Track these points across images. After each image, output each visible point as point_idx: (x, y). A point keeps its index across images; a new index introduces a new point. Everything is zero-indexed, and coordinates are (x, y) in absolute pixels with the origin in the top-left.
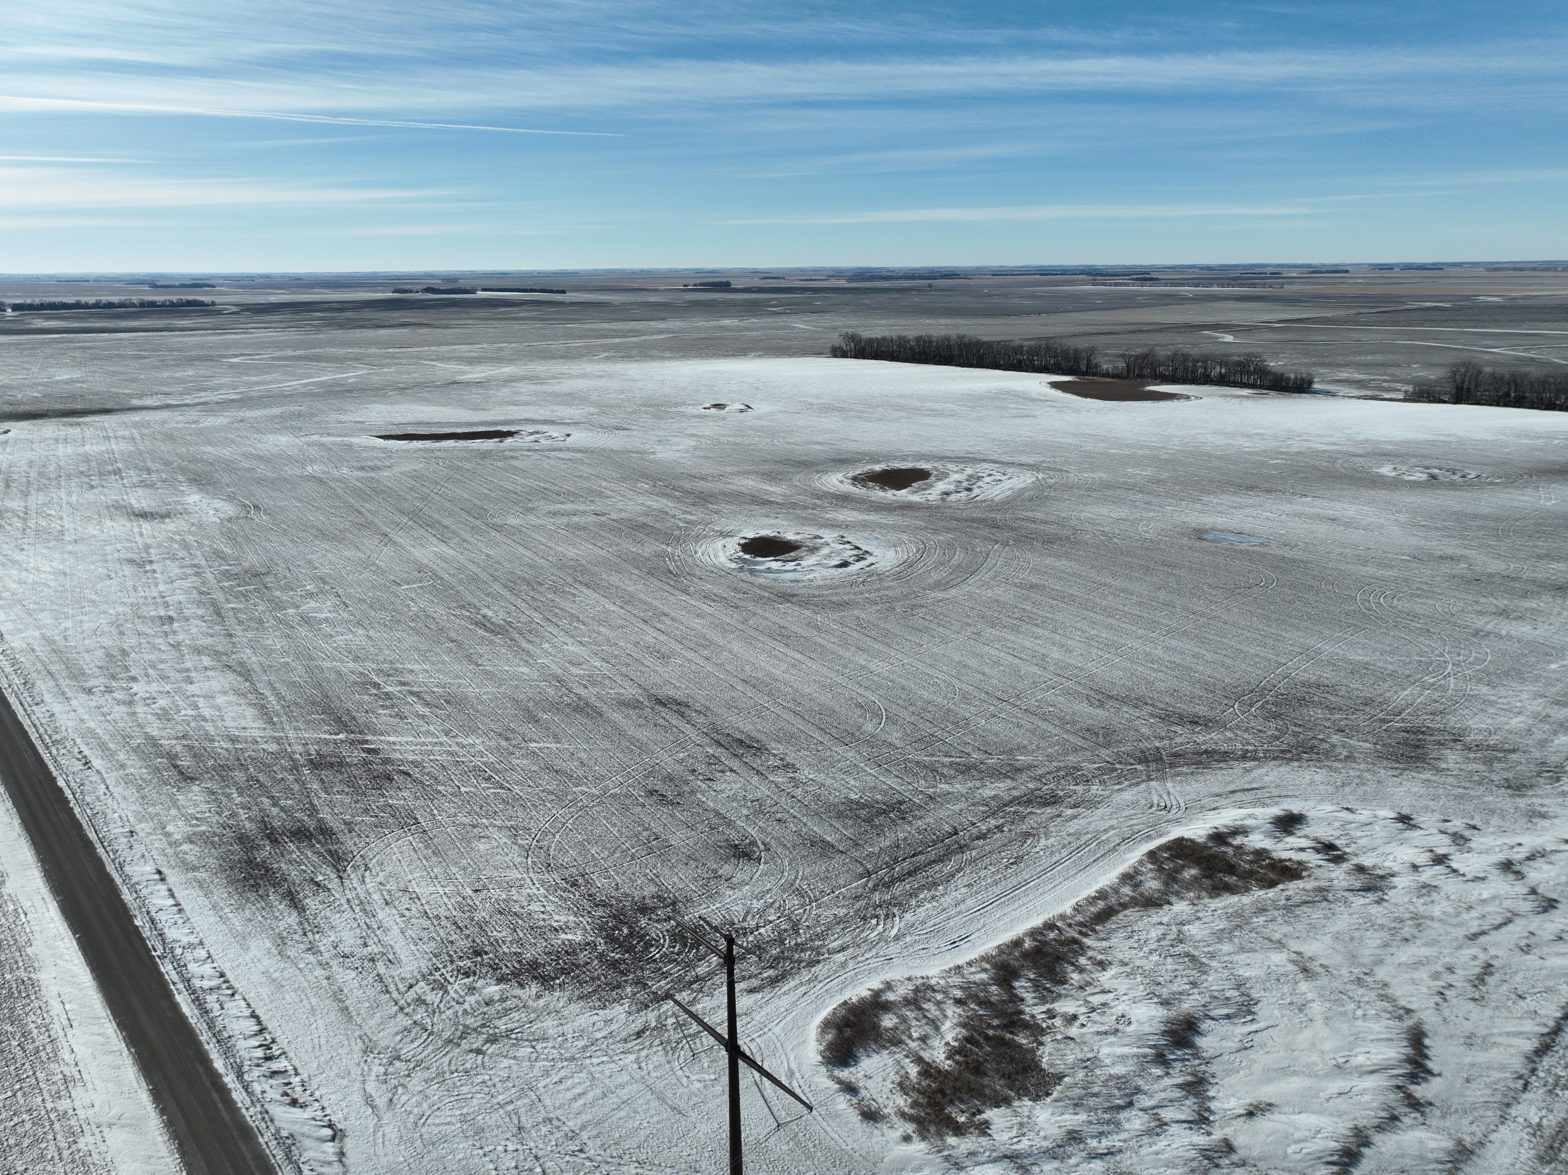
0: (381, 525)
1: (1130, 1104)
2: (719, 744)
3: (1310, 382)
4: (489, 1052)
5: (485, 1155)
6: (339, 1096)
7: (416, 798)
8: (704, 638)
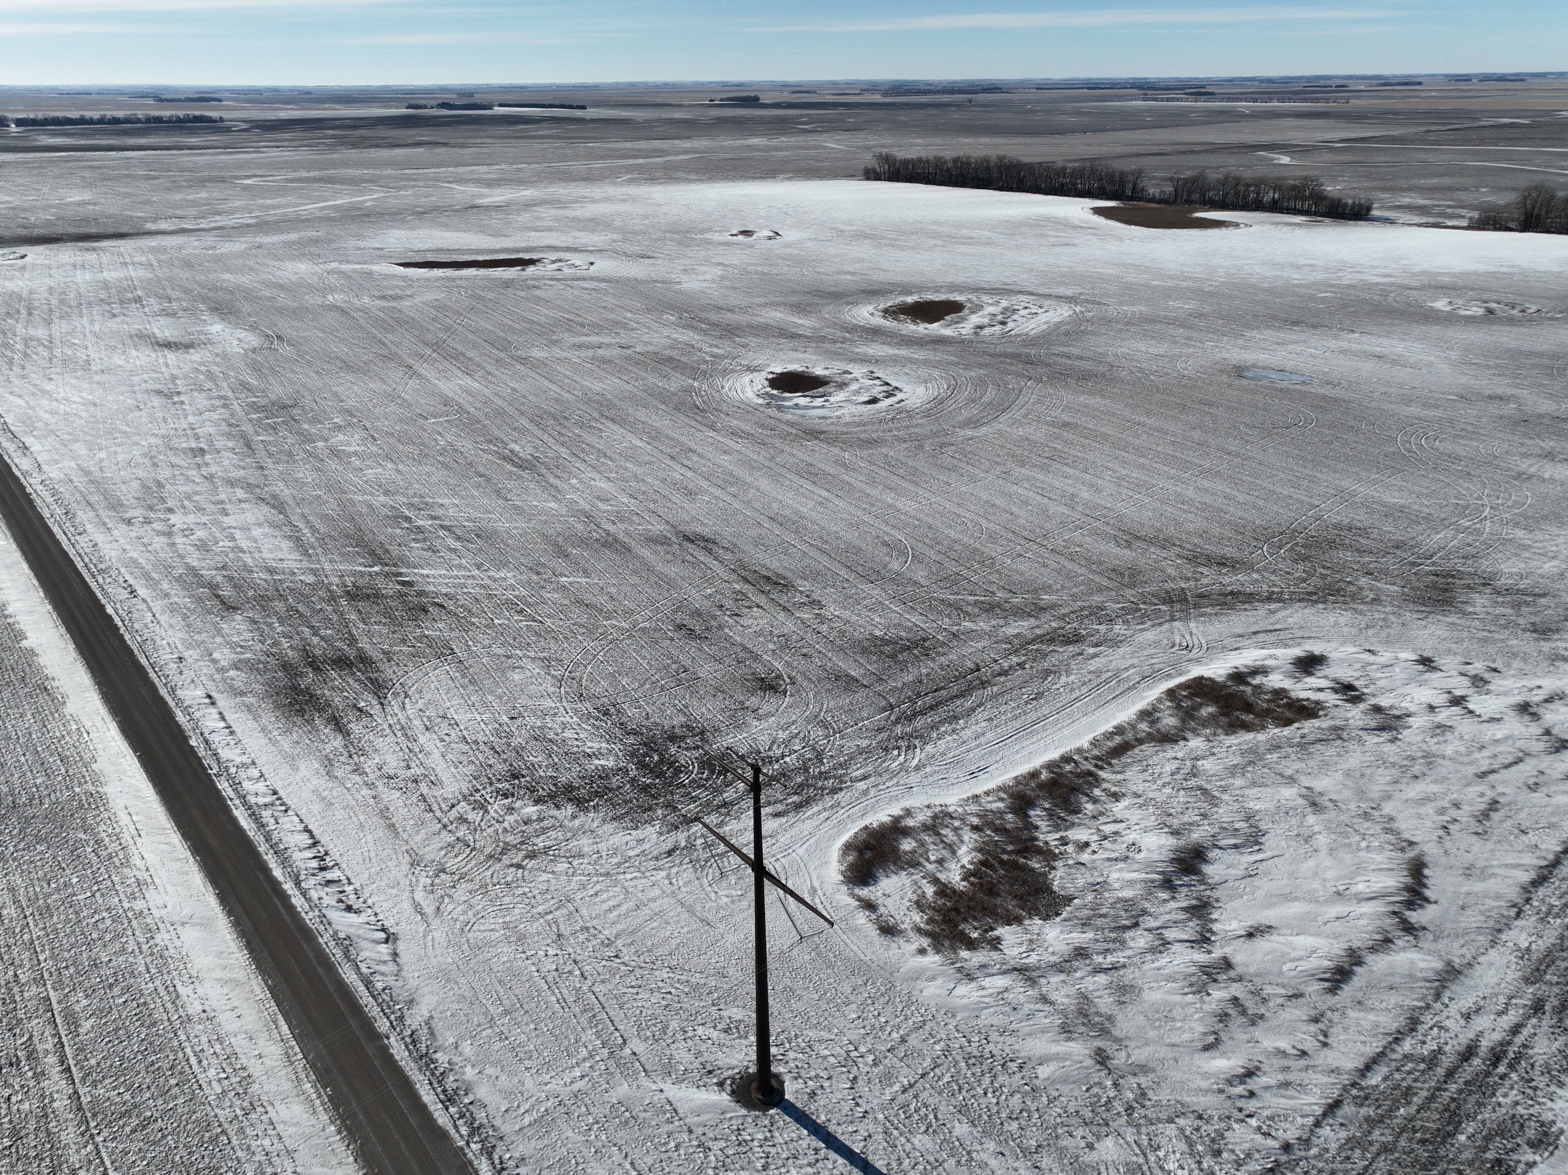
0: (405, 357)
1: (1136, 925)
2: (746, 580)
3: (1369, 209)
4: (529, 866)
5: (527, 958)
7: (452, 629)
8: (731, 474)
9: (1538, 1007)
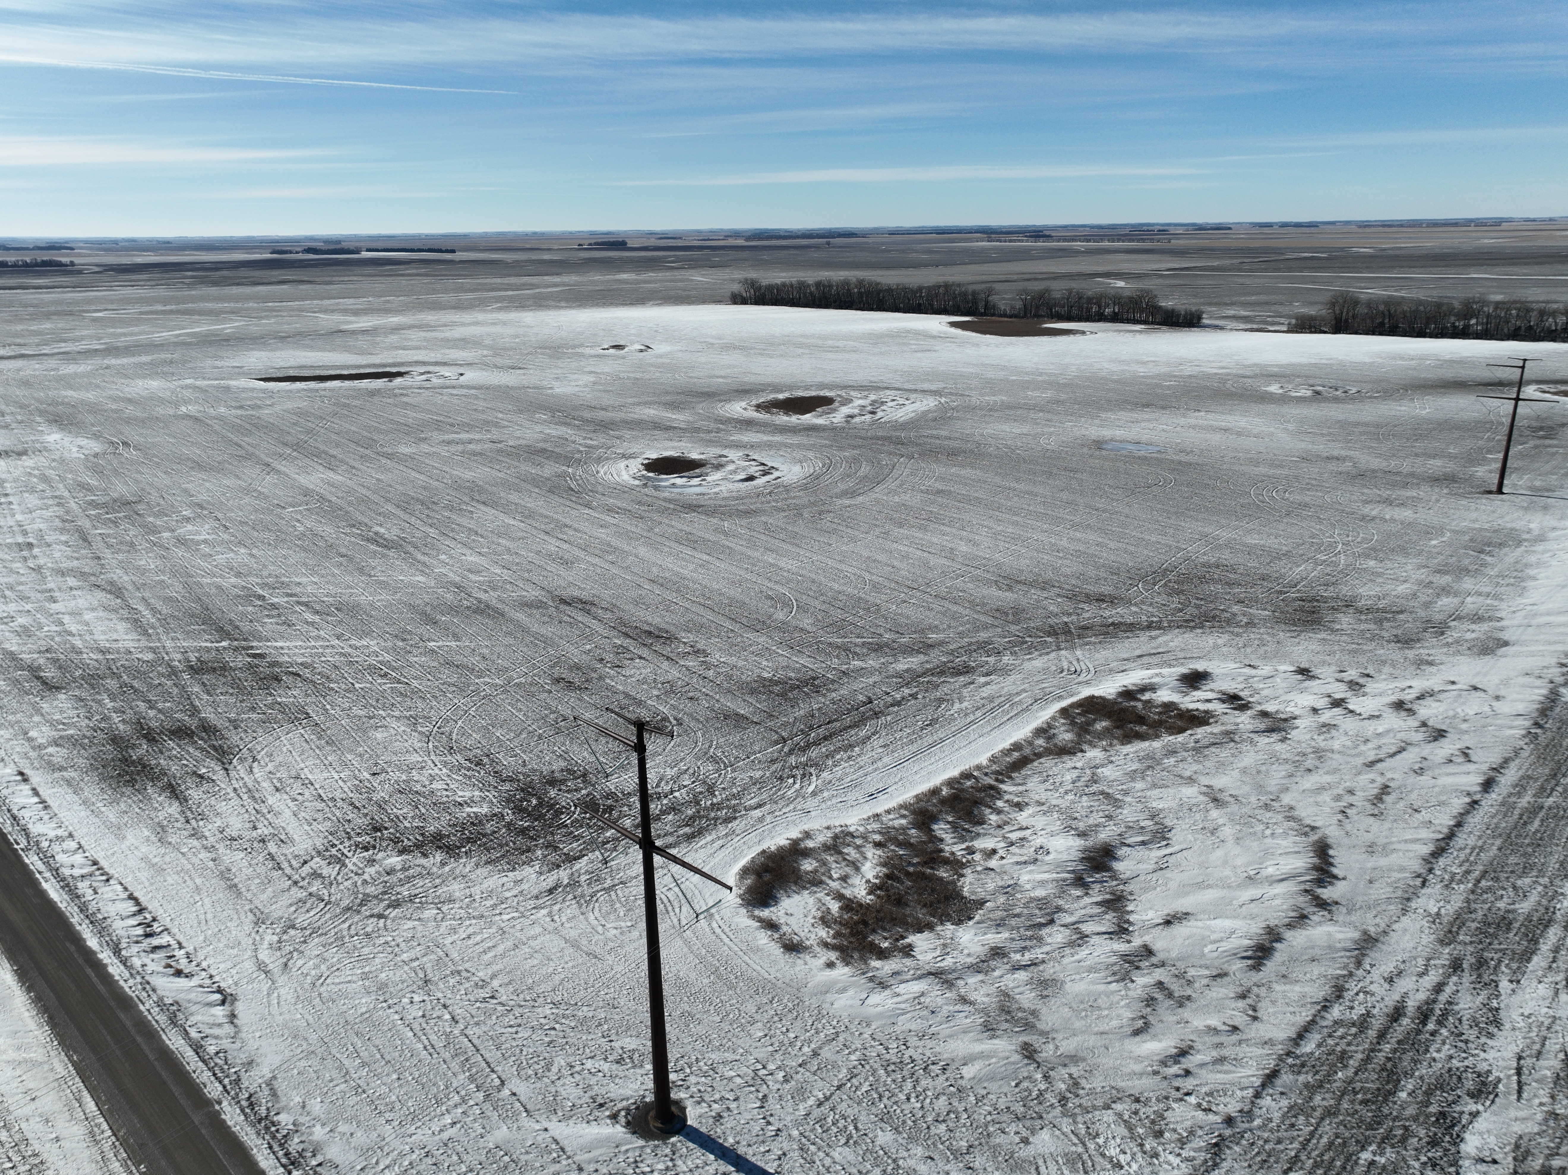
0: (263, 456)
1: (1052, 922)
2: (627, 635)
3: (1200, 318)
4: (392, 915)
5: (389, 1007)
6: (229, 964)
7: (307, 695)
8: (609, 545)
9: (1456, 966)
